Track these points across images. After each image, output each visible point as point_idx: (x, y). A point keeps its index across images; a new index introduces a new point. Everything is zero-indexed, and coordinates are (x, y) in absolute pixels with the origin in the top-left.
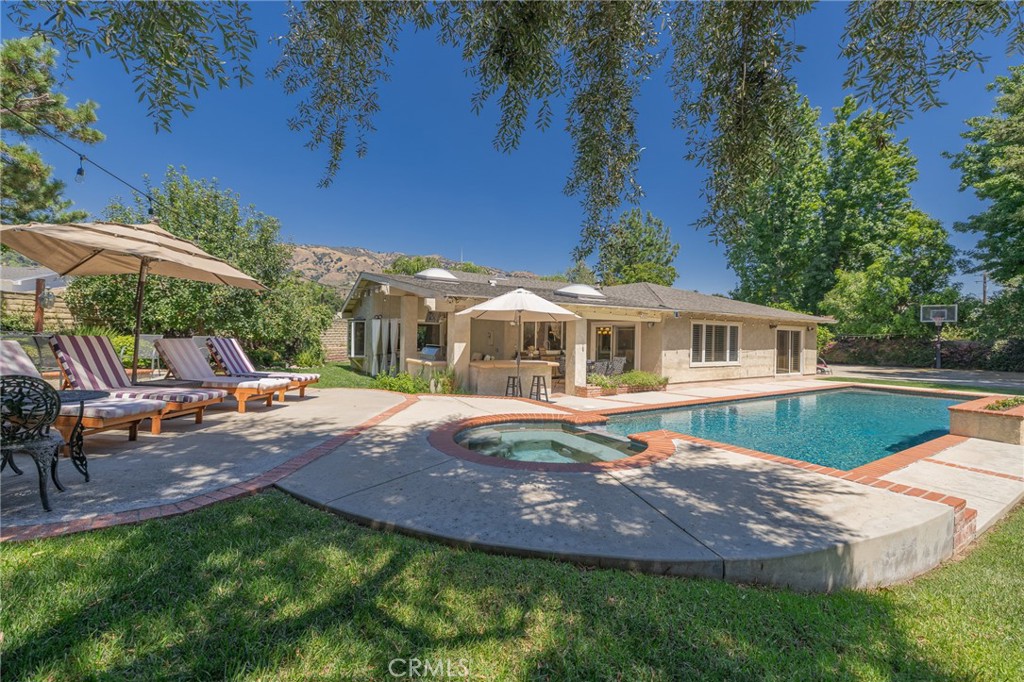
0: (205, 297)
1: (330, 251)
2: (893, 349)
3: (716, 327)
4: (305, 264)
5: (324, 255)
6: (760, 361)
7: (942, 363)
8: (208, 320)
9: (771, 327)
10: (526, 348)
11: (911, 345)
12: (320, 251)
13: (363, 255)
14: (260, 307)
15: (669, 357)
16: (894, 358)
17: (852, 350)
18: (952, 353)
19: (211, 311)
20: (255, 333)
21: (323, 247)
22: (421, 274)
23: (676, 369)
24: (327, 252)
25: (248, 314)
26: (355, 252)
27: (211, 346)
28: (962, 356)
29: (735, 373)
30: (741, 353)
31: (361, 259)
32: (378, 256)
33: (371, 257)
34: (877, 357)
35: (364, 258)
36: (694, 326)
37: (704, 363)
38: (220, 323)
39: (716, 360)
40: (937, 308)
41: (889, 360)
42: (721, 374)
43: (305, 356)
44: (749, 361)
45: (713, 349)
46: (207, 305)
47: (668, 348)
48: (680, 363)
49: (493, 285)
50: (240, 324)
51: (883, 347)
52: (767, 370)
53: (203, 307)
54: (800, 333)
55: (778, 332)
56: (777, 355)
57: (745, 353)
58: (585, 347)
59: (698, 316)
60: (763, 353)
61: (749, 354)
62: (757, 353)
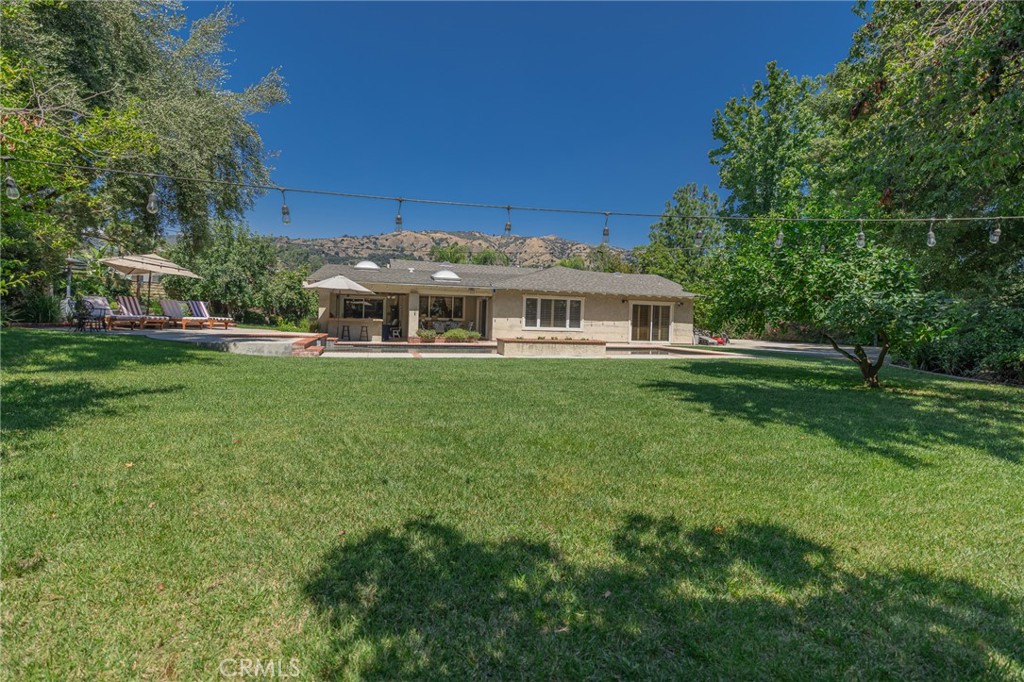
1: (448, 236)
3: (556, 301)
4: (424, 249)
5: (442, 240)
6: (610, 329)
9: (623, 301)
12: (438, 236)
13: (479, 239)
15: (499, 322)
21: (441, 231)
24: (444, 237)
26: (471, 236)
30: (582, 322)
31: (476, 243)
32: (493, 239)
33: (486, 240)
35: (480, 241)
36: (528, 300)
37: (539, 327)
39: (555, 326)
44: (595, 328)
45: (552, 317)
47: (500, 316)
48: (511, 327)
52: (618, 336)
54: (669, 307)
55: (635, 307)
56: (634, 325)
57: (589, 323)
58: (417, 312)
59: (528, 292)
60: (612, 323)
61: (594, 323)
62: (605, 323)
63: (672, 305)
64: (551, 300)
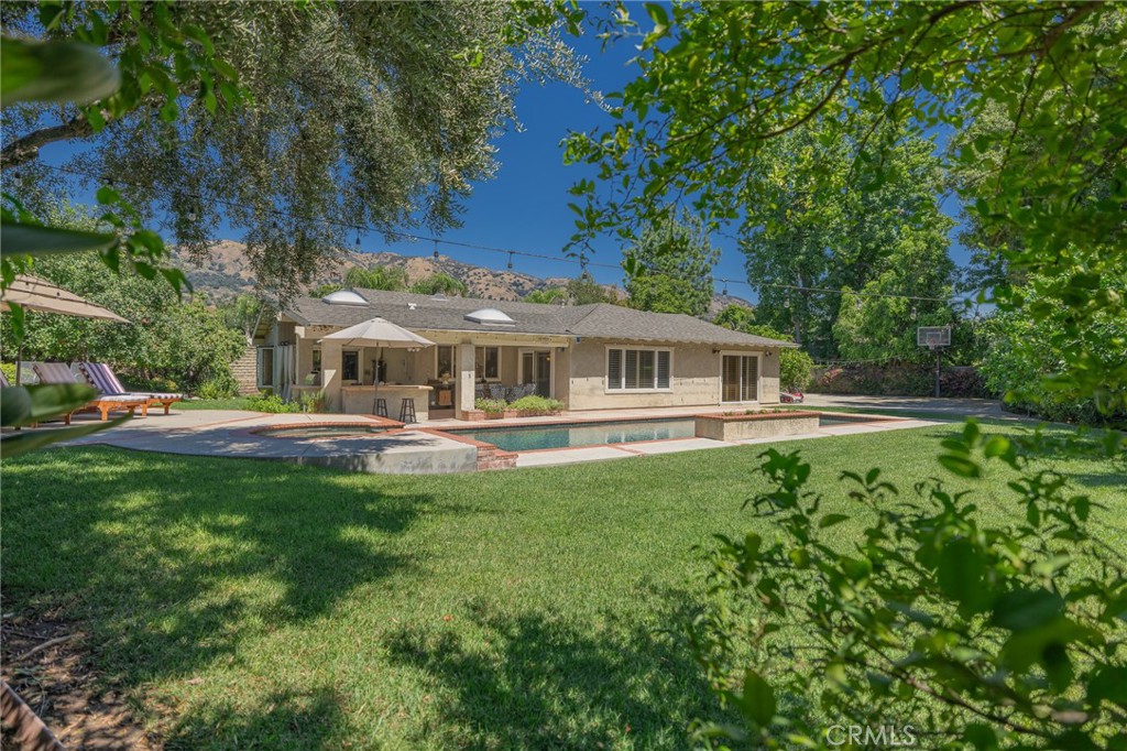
0: (85, 325)
2: (897, 377)
3: (642, 352)
6: (700, 388)
7: (941, 391)
8: (89, 348)
9: (714, 351)
10: (440, 376)
11: (912, 371)
14: (144, 335)
15: (577, 384)
16: (900, 386)
17: (857, 378)
18: (950, 380)
19: (92, 339)
20: (139, 360)
22: (326, 298)
23: (588, 395)
25: (131, 342)
27: (84, 370)
28: (960, 384)
29: (666, 400)
30: (672, 380)
34: (884, 386)
36: (610, 351)
37: (623, 389)
38: (102, 350)
39: (641, 386)
40: (932, 330)
41: (893, 389)
42: (647, 401)
43: (208, 387)
44: (684, 388)
45: (638, 374)
46: (88, 334)
47: (578, 375)
48: (593, 390)
49: (412, 308)
50: (123, 352)
51: (888, 375)
52: (709, 397)
53: (84, 336)
54: (756, 358)
55: (724, 357)
56: (724, 382)
57: (679, 380)
58: (473, 373)
59: (612, 341)
60: (701, 380)
61: (685, 380)
62: (696, 380)
63: (760, 356)
64: (635, 352)
